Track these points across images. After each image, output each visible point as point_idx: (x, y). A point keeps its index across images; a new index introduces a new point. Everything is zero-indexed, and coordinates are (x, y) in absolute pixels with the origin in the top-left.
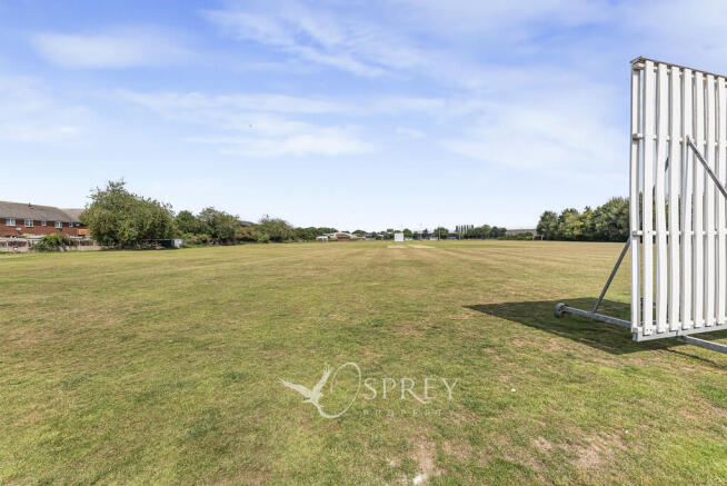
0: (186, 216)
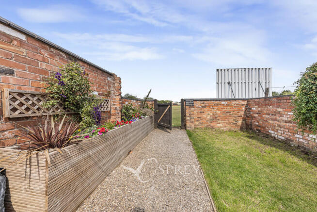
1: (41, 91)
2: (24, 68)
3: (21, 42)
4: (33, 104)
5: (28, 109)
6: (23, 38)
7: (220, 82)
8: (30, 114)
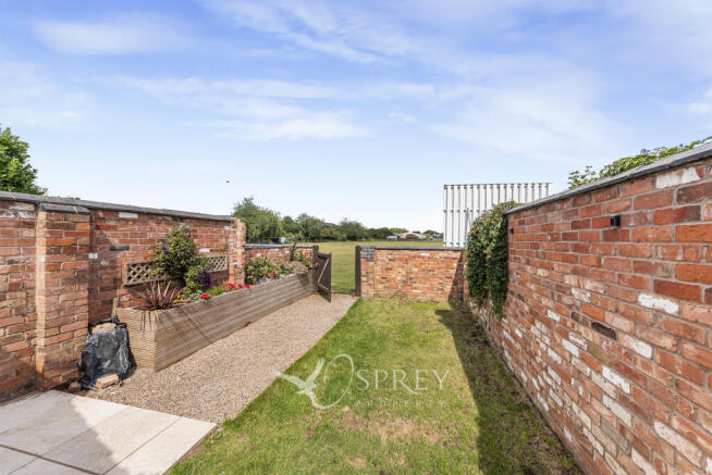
0: (288, 220)
1: (149, 260)
2: (135, 242)
3: (134, 221)
4: (143, 272)
5: (139, 277)
6: (135, 216)
7: (449, 209)
8: (140, 281)
